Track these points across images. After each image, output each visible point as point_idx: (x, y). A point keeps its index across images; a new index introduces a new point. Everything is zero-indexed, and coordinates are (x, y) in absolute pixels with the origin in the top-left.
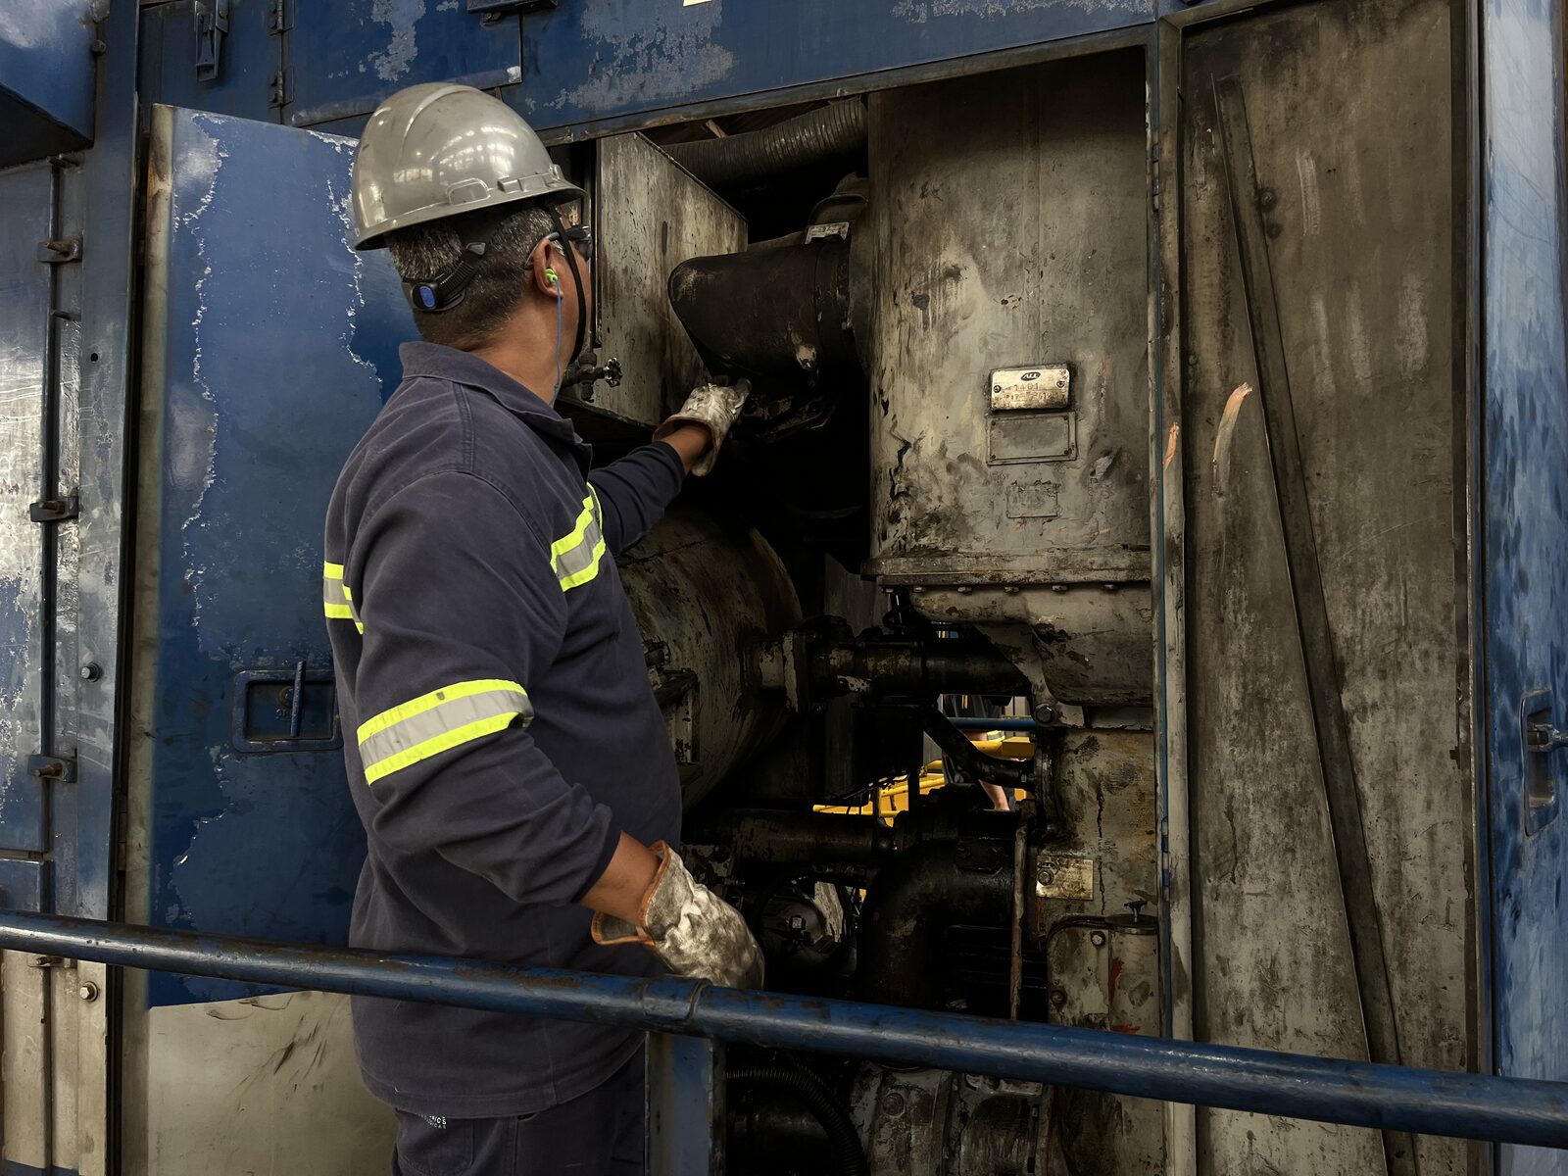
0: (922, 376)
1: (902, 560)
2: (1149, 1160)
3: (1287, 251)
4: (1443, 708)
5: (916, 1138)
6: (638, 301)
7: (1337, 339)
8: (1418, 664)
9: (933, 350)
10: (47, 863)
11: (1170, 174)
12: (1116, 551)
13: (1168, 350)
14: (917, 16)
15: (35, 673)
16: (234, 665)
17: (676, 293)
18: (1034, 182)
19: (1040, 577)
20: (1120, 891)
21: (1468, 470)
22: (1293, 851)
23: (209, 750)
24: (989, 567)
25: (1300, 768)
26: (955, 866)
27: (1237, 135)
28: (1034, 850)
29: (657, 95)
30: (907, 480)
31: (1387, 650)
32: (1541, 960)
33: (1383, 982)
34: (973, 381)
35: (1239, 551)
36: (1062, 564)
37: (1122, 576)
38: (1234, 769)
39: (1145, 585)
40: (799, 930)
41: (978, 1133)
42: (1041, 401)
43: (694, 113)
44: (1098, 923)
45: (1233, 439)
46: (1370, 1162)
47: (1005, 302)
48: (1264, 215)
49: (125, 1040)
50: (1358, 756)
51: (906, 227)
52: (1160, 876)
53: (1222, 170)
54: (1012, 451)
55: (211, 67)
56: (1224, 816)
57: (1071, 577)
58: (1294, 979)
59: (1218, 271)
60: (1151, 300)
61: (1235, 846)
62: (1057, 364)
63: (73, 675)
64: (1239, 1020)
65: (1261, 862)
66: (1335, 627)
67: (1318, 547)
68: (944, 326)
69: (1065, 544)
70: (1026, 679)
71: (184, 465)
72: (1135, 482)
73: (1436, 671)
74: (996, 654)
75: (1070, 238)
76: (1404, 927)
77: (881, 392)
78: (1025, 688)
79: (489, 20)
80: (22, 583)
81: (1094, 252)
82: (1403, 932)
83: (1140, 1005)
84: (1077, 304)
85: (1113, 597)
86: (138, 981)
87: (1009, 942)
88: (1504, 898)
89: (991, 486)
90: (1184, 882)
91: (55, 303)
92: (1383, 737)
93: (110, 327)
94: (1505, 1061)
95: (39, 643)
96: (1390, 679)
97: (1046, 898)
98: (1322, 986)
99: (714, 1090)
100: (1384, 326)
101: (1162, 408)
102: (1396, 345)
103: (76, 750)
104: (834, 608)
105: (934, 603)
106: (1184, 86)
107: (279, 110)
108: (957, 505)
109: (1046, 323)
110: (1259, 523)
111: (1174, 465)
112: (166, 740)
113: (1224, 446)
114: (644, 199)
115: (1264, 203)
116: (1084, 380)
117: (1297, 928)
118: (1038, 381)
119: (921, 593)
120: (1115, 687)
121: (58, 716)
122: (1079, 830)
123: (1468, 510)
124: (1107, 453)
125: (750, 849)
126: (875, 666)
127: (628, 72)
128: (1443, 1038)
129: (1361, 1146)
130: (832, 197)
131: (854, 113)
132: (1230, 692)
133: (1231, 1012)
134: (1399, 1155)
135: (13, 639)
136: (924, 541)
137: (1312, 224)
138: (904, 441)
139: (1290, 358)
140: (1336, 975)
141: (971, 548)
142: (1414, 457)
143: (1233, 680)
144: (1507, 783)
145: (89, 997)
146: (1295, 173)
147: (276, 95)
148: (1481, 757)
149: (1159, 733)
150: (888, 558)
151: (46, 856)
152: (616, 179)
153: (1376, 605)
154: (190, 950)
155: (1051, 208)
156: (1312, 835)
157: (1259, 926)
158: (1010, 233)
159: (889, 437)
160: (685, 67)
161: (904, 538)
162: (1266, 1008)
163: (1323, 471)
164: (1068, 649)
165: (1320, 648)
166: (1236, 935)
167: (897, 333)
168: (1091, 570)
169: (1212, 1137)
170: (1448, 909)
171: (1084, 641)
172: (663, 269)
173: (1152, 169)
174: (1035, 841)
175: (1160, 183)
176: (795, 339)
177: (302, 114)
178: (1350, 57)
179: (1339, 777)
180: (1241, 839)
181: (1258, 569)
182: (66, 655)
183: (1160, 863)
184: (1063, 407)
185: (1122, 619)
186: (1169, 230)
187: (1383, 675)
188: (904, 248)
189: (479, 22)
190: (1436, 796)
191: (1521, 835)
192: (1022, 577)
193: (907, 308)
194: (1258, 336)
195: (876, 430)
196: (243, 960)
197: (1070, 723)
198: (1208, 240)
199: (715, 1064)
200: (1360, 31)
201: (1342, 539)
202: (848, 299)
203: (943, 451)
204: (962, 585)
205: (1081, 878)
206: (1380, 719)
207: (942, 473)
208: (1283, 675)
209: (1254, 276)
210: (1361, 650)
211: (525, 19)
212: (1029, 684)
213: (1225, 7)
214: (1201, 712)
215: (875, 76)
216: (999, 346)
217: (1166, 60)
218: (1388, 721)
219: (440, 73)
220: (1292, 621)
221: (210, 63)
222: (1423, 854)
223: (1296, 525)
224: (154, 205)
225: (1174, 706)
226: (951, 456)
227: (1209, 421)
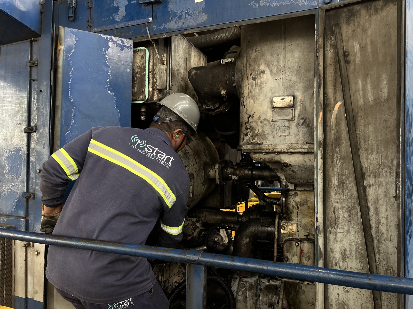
0: (254, 98)
1: (249, 146)
2: (309, 301)
3: (352, 67)
4: (390, 185)
5: (249, 295)
6: (180, 78)
7: (364, 90)
8: (384, 174)
9: (257, 92)
10: (27, 220)
11: (321, 47)
12: (304, 144)
13: (320, 93)
14: (255, 6)
15: (24, 171)
17: (190, 76)
18: (284, 49)
19: (285, 150)
20: (303, 232)
21: (401, 125)
22: (351, 222)
24: (271, 148)
25: (353, 200)
26: (259, 225)
27: (339, 37)
28: (280, 221)
29: (188, 25)
30: (250, 125)
31: (376, 170)
33: (373, 255)
34: (268, 100)
35: (337, 144)
36: (290, 147)
37: (306, 151)
38: (335, 200)
39: (313, 153)
40: (217, 241)
41: (264, 294)
42: (286, 105)
43: (197, 30)
44: (297, 240)
45: (336, 116)
46: (369, 301)
47: (276, 79)
48: (346, 58)
50: (368, 197)
51: (251, 60)
52: (315, 228)
53: (335, 46)
54: (277, 118)
55: (72, 17)
56: (333, 212)
57: (293, 151)
58: (350, 254)
59: (333, 73)
60: (315, 80)
61: (335, 220)
62: (290, 96)
63: (35, 172)
64: (336, 265)
65: (342, 224)
66: (363, 164)
67: (358, 144)
68: (260, 85)
69: (291, 142)
70: (279, 177)
72: (309, 126)
73: (389, 176)
74: (271, 170)
75: (294, 63)
76: (379, 242)
77: (243, 102)
78: (279, 180)
79: (145, 6)
80: (21, 148)
81: (300, 67)
82: (379, 243)
83: (308, 261)
84: (295, 80)
85: (303, 156)
88: (408, 233)
89: (272, 127)
90: (322, 229)
91: (31, 77)
92: (375, 193)
93: (45, 83)
94: (407, 274)
95: (26, 163)
96: (377, 178)
97: (283, 233)
98: (358, 256)
99: (204, 278)
100: (377, 87)
101: (318, 107)
102: (380, 92)
103: (35, 191)
104: (227, 158)
105: (256, 157)
106: (325, 24)
107: (90, 28)
108: (263, 131)
109: (287, 85)
110: (343, 137)
111: (321, 122)
113: (334, 117)
114: (182, 52)
115: (346, 55)
116: (297, 100)
117: (351, 242)
118: (285, 100)
119: (253, 154)
120: (303, 179)
121: (30, 182)
122: (292, 216)
123: (401, 135)
124: (302, 119)
125: (205, 220)
126: (239, 173)
127: (180, 19)
128: (389, 270)
129: (367, 297)
130: (229, 51)
131: (236, 30)
132: (334, 181)
133: (334, 263)
134: (377, 300)
135: (19, 163)
136: (254, 141)
137: (358, 61)
138: (249, 115)
139: (352, 95)
140: (361, 254)
141: (267, 143)
142: (384, 121)
143: (336, 177)
144: (409, 204)
145: (37, 254)
146: (354, 48)
147: (89, 24)
148: (403, 197)
149: (316, 191)
150: (245, 145)
151: (26, 218)
152: (175, 46)
153: (374, 159)
155: (289, 55)
156: (356, 218)
157: (341, 241)
158: (278, 62)
159: (245, 114)
160: (195, 18)
161: (249, 140)
162: (343, 262)
163: (360, 124)
164: (291, 169)
165: (359, 169)
166: (335, 243)
167: (248, 87)
168: (298, 149)
169: (328, 295)
170: (391, 237)
171: (295, 167)
172: (186, 70)
173: (316, 46)
174: (281, 219)
175: (318, 49)
176: (221, 88)
177: (95, 29)
178: (368, 18)
179: (363, 203)
180: (337, 219)
181: (343, 149)
182: (33, 166)
183: (315, 224)
184: (292, 107)
185: (306, 162)
186: (321, 62)
187: (375, 177)
188: (250, 65)
189: (141, 6)
190: (388, 208)
191: (412, 218)
192: (280, 150)
193: (251, 81)
194: (344, 89)
195: (242, 112)
197: (290, 188)
198: (331, 64)
199: (204, 272)
200: (371, 11)
201: (365, 142)
202: (235, 78)
203: (260, 118)
204: (264, 152)
205: (292, 228)
206: (374, 188)
207: (259, 123)
208: (349, 176)
209: (343, 74)
210: (369, 170)
211: (154, 5)
212: (280, 178)
213: (336, 5)
214: (327, 186)
215: (244, 21)
216: (275, 91)
217: (321, 18)
218: (376, 189)
219: (132, 19)
220: (351, 163)
221: (71, 15)
222: (385, 223)
223: (353, 138)
224: (59, 52)
225: (320, 184)
226: (262, 119)
227: (330, 111)
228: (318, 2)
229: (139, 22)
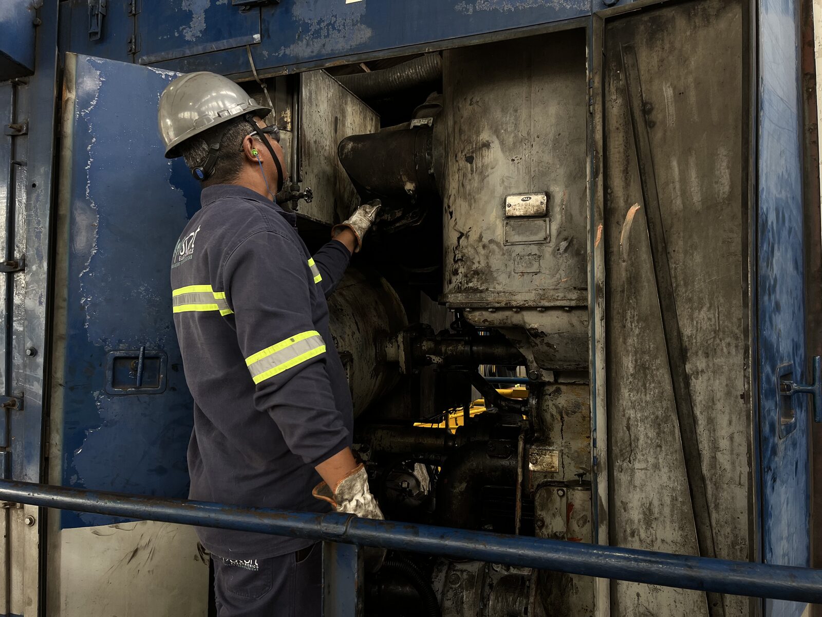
0: (470, 198)
1: (460, 294)
2: (586, 608)
3: (658, 135)
4: (738, 373)
5: (466, 597)
6: (322, 158)
7: (684, 180)
8: (725, 350)
9: (476, 185)
10: (8, 452)
11: (598, 94)
12: (571, 290)
13: (597, 186)
14: (467, 10)
15: (2, 352)
16: (107, 349)
17: (342, 154)
18: (528, 98)
19: (531, 304)
20: (572, 468)
21: (749, 249)
22: (661, 447)
23: (93, 394)
24: (504, 299)
25: (664, 404)
26: (487, 455)
27: (633, 74)
28: (528, 446)
29: (332, 50)
30: (462, 252)
31: (709, 342)
32: (787, 504)
33: (707, 515)
34: (496, 202)
35: (633, 290)
36: (542, 297)
37: (573, 303)
38: (630, 404)
39: (585, 308)
40: (405, 488)
41: (499, 595)
42: (532, 212)
43: (351, 60)
44: (561, 484)
45: (630, 232)
46: (700, 609)
47: (513, 160)
48: (647, 116)
49: (48, 547)
50: (694, 397)
51: (462, 120)
52: (592, 460)
53: (625, 93)
54: (517, 238)
55: (97, 33)
56: (625, 428)
57: (547, 304)
58: (661, 513)
59: (623, 146)
60: (588, 160)
61: (630, 444)
62: (540, 193)
63: (22, 354)
64: (633, 535)
65: (644, 452)
66: (682, 330)
67: (674, 289)
68: (481, 172)
69: (544, 286)
70: (524, 357)
71: (81, 242)
72: (580, 254)
73: (734, 353)
74: (508, 344)
75: (547, 127)
76: (717, 486)
77: (449, 207)
78: (524, 362)
79: (244, 10)
81: (559, 134)
82: (717, 489)
83: (582, 527)
84: (551, 162)
85: (569, 314)
86: (56, 515)
87: (515, 495)
88: (767, 472)
89: (506, 256)
90: (605, 463)
91: (13, 157)
92: (707, 387)
93: (42, 170)
94: (768, 556)
95: (4, 336)
96: (710, 358)
97: (534, 471)
98: (675, 517)
99: (358, 572)
100: (708, 174)
101: (594, 216)
102: (714, 184)
103: (23, 393)
104: (425, 320)
105: (476, 317)
106: (605, 48)
107: (133, 56)
108: (488, 266)
109: (534, 171)
110: (644, 276)
111: (600, 245)
112: (70, 388)
113: (626, 236)
114: (326, 105)
115: (646, 110)
116: (554, 202)
117: (663, 487)
118: (530, 201)
119: (469, 312)
120: (569, 361)
121: (14, 375)
122: (551, 436)
123: (749, 270)
124: (565, 239)
125: (380, 446)
126: (446, 350)
127: (317, 38)
128: (738, 544)
129: (695, 600)
130: (424, 104)
131: (436, 60)
132: (628, 364)
133: (629, 531)
134: (715, 605)
136: (471, 285)
137: (671, 121)
138: (461, 233)
139: (659, 190)
140: (682, 511)
141: (495, 288)
142: (723, 242)
143: (630, 358)
144: (769, 411)
145: (30, 524)
146: (662, 95)
147: (131, 48)
148: (755, 397)
149: (592, 385)
150: (452, 293)
151: (8, 449)
152: (311, 94)
153: (704, 319)
154: (82, 499)
155: (537, 111)
156: (670, 439)
157: (643, 486)
158: (516, 124)
159: (453, 230)
160: (347, 36)
161: (461, 283)
162: (646, 528)
163: (676, 250)
164: (545, 341)
165: (675, 341)
166: (631, 490)
167: (457, 176)
168: (557, 300)
169: (618, 595)
170: (740, 477)
171: (553, 337)
172: (335, 141)
173: (589, 92)
174: (529, 441)
175: (593, 99)
176: (404, 178)
177: (145, 58)
178: (691, 34)
179: (685, 410)
180: (634, 441)
181: (643, 300)
182: (18, 343)
183: (592, 453)
184: (544, 215)
185: (573, 326)
186: (598, 124)
187: (707, 355)
188: (461, 131)
189: (238, 11)
190: (734, 418)
191: (776, 439)
192: (522, 303)
193: (462, 163)
194: (643, 178)
195: (446, 226)
196: (110, 504)
197: (547, 380)
198: (618, 129)
199: (359, 558)
200: (697, 21)
201: (686, 285)
202: (432, 158)
203: (481, 238)
204: (490, 308)
205: (552, 461)
206: (705, 378)
207: (480, 249)
208: (656, 355)
209: (642, 148)
210: (696, 342)
211: (263, 9)
212: (526, 359)
213: (627, 8)
214: (613, 374)
215: (446, 41)
216: (510, 183)
217: (597, 35)
218: (709, 379)
219: (218, 37)
220: (661, 327)
221: (96, 31)
222: (727, 448)
223: (663, 277)
224: (66, 106)
225: (600, 371)
226: (485, 240)
227: (618, 223)
228: (592, 2)
229: (233, 42)
